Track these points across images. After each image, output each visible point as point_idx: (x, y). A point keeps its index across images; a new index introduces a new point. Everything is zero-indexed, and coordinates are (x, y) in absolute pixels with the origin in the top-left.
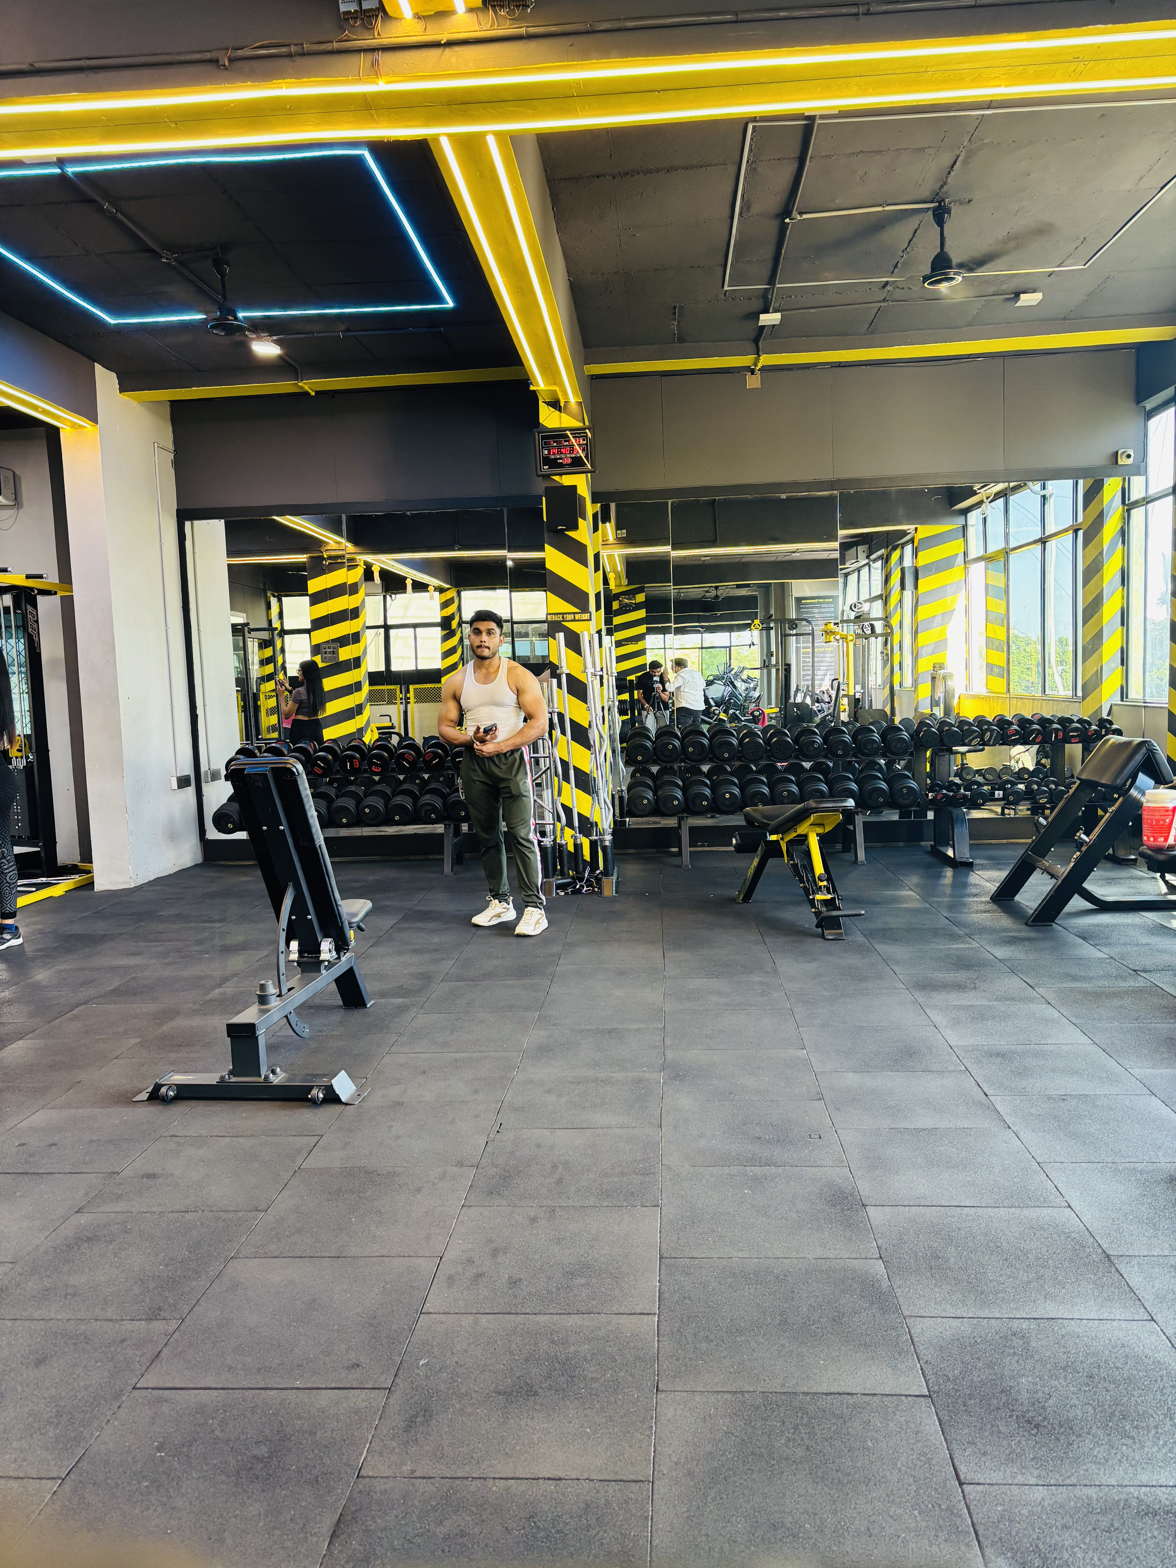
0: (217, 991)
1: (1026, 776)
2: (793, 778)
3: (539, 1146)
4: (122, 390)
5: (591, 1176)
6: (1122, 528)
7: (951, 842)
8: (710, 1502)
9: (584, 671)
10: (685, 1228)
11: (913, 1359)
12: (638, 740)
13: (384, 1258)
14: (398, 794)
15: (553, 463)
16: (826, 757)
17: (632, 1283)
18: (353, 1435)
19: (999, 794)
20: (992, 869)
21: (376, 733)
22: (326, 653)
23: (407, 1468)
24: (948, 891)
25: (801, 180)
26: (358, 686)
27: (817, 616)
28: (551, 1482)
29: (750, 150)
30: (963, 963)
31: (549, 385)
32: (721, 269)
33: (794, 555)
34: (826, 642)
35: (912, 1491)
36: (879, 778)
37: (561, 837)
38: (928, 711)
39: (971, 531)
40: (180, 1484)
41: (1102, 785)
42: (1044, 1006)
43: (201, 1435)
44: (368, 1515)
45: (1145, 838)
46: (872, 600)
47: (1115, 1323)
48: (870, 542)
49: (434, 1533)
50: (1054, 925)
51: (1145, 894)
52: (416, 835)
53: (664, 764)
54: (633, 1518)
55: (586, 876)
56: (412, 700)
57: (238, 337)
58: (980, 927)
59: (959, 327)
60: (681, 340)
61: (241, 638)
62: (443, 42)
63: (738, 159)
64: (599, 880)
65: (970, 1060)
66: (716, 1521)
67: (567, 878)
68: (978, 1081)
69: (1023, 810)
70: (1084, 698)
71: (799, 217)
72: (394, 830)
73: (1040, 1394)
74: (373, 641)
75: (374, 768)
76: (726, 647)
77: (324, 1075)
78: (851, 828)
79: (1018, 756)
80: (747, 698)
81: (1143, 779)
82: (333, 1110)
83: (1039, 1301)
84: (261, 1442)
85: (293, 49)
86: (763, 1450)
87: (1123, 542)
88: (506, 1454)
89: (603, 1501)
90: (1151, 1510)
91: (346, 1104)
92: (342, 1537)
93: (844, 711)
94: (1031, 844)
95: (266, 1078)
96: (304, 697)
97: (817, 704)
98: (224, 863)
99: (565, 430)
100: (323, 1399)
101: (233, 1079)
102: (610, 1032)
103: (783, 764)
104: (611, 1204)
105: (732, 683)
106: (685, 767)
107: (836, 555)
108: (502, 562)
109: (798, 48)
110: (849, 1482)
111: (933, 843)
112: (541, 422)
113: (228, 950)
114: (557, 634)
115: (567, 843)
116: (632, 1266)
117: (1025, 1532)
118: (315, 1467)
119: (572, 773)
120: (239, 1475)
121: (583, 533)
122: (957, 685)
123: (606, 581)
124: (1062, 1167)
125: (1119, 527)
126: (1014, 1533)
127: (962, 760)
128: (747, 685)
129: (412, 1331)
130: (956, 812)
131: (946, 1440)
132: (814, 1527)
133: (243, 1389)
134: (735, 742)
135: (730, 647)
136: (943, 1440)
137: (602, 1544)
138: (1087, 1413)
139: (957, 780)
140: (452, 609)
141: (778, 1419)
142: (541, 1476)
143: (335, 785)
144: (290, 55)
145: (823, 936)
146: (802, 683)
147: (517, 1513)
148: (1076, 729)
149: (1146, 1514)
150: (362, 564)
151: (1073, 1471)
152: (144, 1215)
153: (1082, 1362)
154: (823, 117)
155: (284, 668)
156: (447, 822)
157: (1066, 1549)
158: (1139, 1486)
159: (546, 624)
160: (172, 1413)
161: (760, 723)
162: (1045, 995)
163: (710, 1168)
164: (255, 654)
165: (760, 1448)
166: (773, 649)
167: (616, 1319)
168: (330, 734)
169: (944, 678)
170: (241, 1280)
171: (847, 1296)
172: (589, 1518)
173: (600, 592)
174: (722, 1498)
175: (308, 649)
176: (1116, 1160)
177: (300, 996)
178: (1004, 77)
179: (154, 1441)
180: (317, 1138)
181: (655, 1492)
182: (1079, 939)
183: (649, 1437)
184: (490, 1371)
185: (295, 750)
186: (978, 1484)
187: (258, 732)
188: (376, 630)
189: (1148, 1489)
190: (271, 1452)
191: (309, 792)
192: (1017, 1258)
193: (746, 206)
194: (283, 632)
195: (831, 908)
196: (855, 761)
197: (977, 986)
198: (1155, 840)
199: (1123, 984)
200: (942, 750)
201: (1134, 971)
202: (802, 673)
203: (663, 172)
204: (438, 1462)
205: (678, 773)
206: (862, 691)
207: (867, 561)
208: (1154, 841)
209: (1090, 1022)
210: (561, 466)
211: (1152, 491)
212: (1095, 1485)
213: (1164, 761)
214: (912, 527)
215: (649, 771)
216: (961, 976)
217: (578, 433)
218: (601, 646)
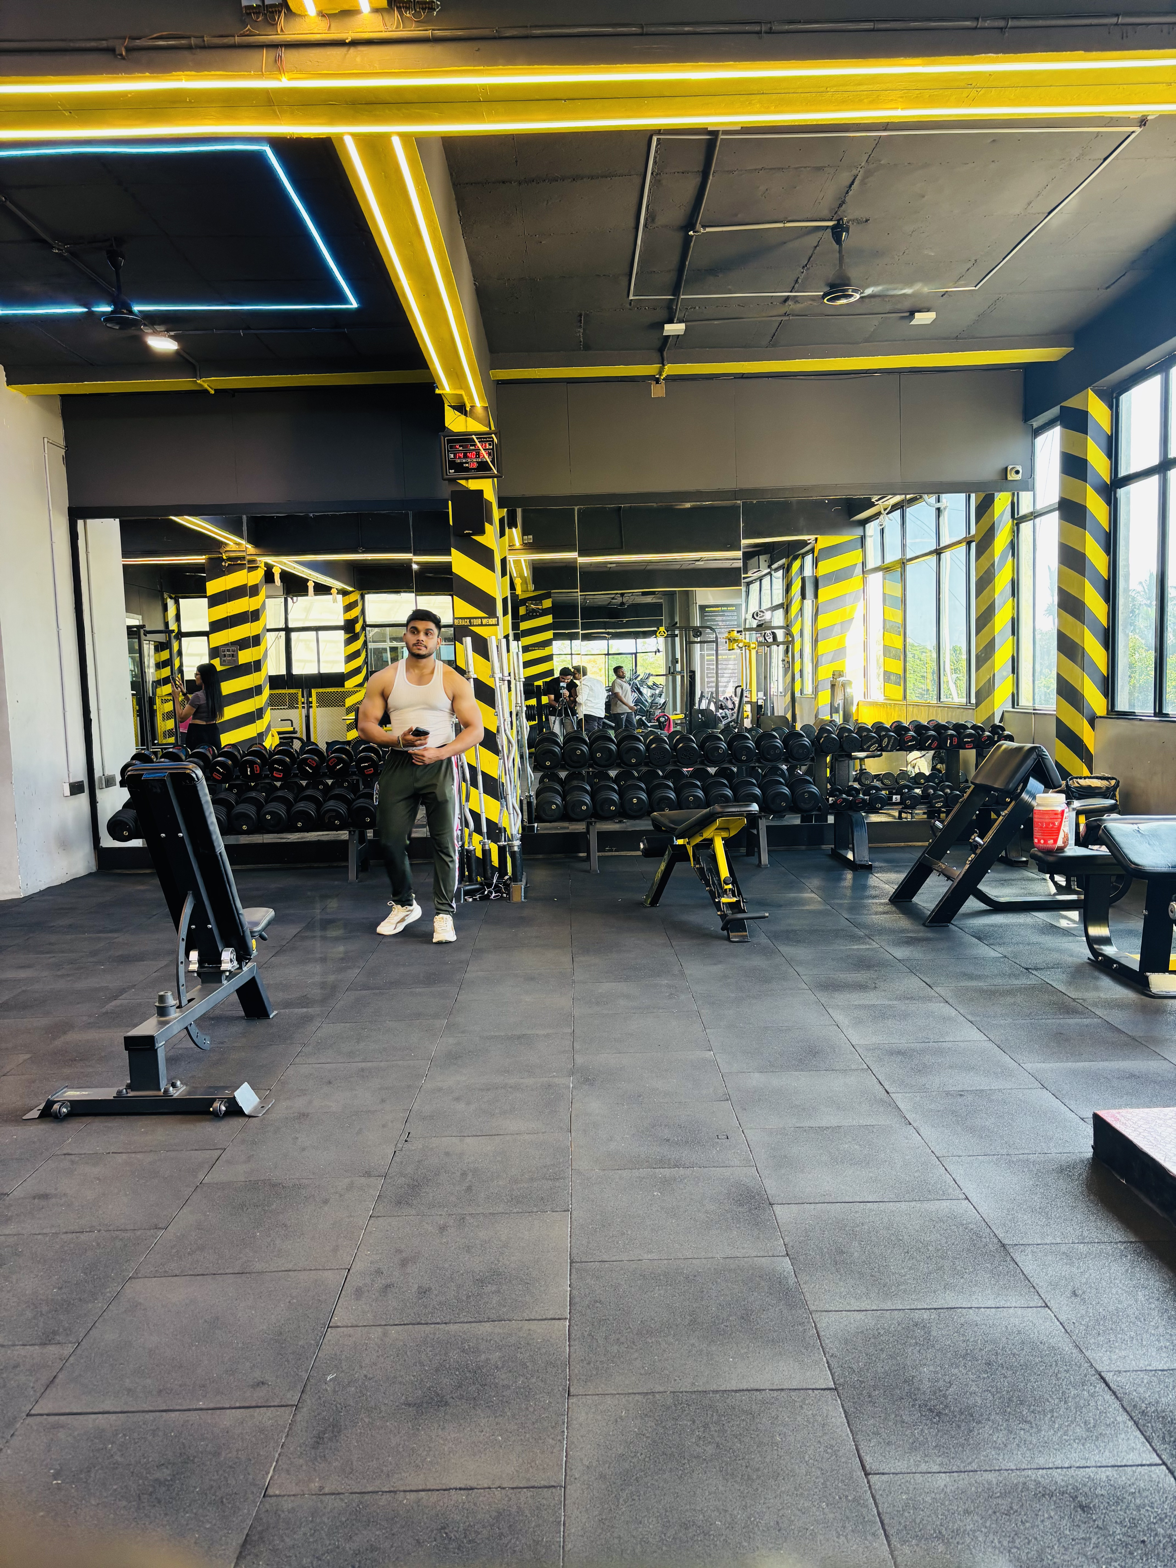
0: (114, 1003)
1: (922, 781)
2: (699, 783)
3: (447, 1154)
4: (9, 383)
5: (500, 1183)
6: (1012, 540)
7: (851, 846)
8: (622, 1505)
9: (493, 676)
10: (595, 1231)
11: (819, 1354)
12: (546, 746)
13: (290, 1273)
14: (301, 800)
15: (459, 468)
16: (731, 762)
17: (542, 1289)
18: (259, 1454)
19: (896, 798)
20: (891, 872)
21: (277, 737)
22: (225, 656)
23: (315, 1485)
24: (848, 892)
25: (704, 195)
26: (258, 690)
27: (720, 623)
28: (462, 1492)
29: (655, 162)
30: (863, 963)
31: (455, 389)
32: (627, 278)
33: (697, 563)
34: (729, 650)
35: (820, 1484)
36: (781, 783)
37: (469, 843)
38: (828, 718)
39: (869, 542)
40: (79, 1511)
41: (996, 790)
42: (942, 1004)
43: (100, 1460)
44: (275, 1535)
45: (1036, 840)
46: (774, 608)
47: (1011, 1311)
48: (772, 552)
49: (344, 1549)
50: (951, 926)
51: (1036, 895)
52: (319, 842)
53: (573, 770)
54: (545, 1524)
55: (495, 881)
56: (314, 704)
57: (132, 331)
58: (879, 928)
59: (857, 343)
60: (587, 347)
61: (137, 640)
62: (347, 41)
63: (643, 170)
64: (507, 886)
65: (872, 1058)
66: (627, 1522)
67: (475, 884)
68: (880, 1079)
69: (920, 814)
70: (977, 704)
71: (702, 230)
72: (296, 837)
73: (941, 1383)
74: (273, 644)
75: (275, 774)
76: (632, 654)
77: (226, 1088)
78: (755, 832)
79: (914, 762)
80: (653, 704)
81: (1034, 784)
82: (236, 1123)
83: (939, 1292)
84: (163, 1465)
85: (193, 41)
86: (674, 1450)
87: (1013, 555)
88: (417, 1466)
89: (514, 1510)
90: (1048, 1492)
91: (249, 1116)
92: (248, 1557)
93: (747, 717)
94: (928, 847)
95: (166, 1091)
96: (203, 701)
97: (721, 711)
98: (119, 871)
99: (471, 434)
100: (229, 1418)
101: (131, 1094)
102: (519, 1037)
103: (689, 769)
104: (521, 1210)
105: (638, 689)
106: (593, 772)
107: (740, 564)
108: (407, 564)
109: (702, 63)
110: (759, 1477)
111: (833, 846)
112: (446, 425)
113: (126, 960)
114: (464, 639)
115: (475, 849)
116: (543, 1272)
117: (930, 1519)
118: (220, 1487)
119: (480, 778)
120: (140, 1499)
121: (489, 538)
122: (856, 692)
123: (513, 587)
124: (960, 1160)
125: (1009, 540)
126: (918, 1521)
127: (861, 765)
128: (653, 691)
129: (319, 1346)
130: (855, 816)
131: (851, 1431)
132: (725, 1524)
133: (143, 1412)
134: (642, 747)
135: (636, 654)
136: (849, 1432)
137: (515, 1551)
138: (986, 1399)
139: (856, 785)
140: (355, 612)
141: (689, 1418)
142: (452, 1487)
143: (235, 791)
144: (189, 48)
145: (728, 939)
146: (707, 690)
147: (427, 1525)
148: (970, 736)
149: (1043, 1495)
150: (262, 565)
151: (974, 1457)
152: (36, 1237)
153: (981, 1350)
154: (726, 132)
155: (181, 671)
156: (352, 829)
157: (968, 1534)
158: (1037, 1469)
159: (452, 629)
160: (69, 1439)
161: (666, 729)
162: (943, 994)
163: (620, 1172)
164: (151, 657)
165: (670, 1448)
166: (678, 656)
167: (527, 1325)
168: (227, 739)
169: (843, 685)
170: (141, 1301)
171: (756, 1294)
172: (501, 1527)
173: (507, 597)
174: (633, 1500)
175: (206, 651)
176: (1011, 1152)
177: (200, 1007)
178: (901, 100)
179: (51, 1469)
180: (219, 1152)
181: (567, 1497)
182: (974, 939)
183: (561, 1441)
184: (400, 1383)
185: (192, 756)
186: (883, 1474)
187: (154, 737)
188: (277, 633)
189: (1044, 1471)
190: (174, 1475)
191: (209, 798)
192: (918, 1249)
193: (651, 217)
194: (181, 635)
195: (736, 910)
196: (759, 767)
197: (877, 986)
198: (1046, 842)
199: (1016, 982)
200: (841, 756)
201: (1027, 969)
202: (706, 680)
203: (570, 180)
204: (347, 1477)
205: (586, 778)
206: (764, 698)
207: (769, 570)
208: (1044, 843)
209: (985, 1019)
210: (467, 470)
211: (1039, 506)
212: (995, 1470)
213: (1052, 765)
214: (813, 537)
215: (558, 776)
216: (860, 976)
217: (484, 438)
218: (508, 651)
